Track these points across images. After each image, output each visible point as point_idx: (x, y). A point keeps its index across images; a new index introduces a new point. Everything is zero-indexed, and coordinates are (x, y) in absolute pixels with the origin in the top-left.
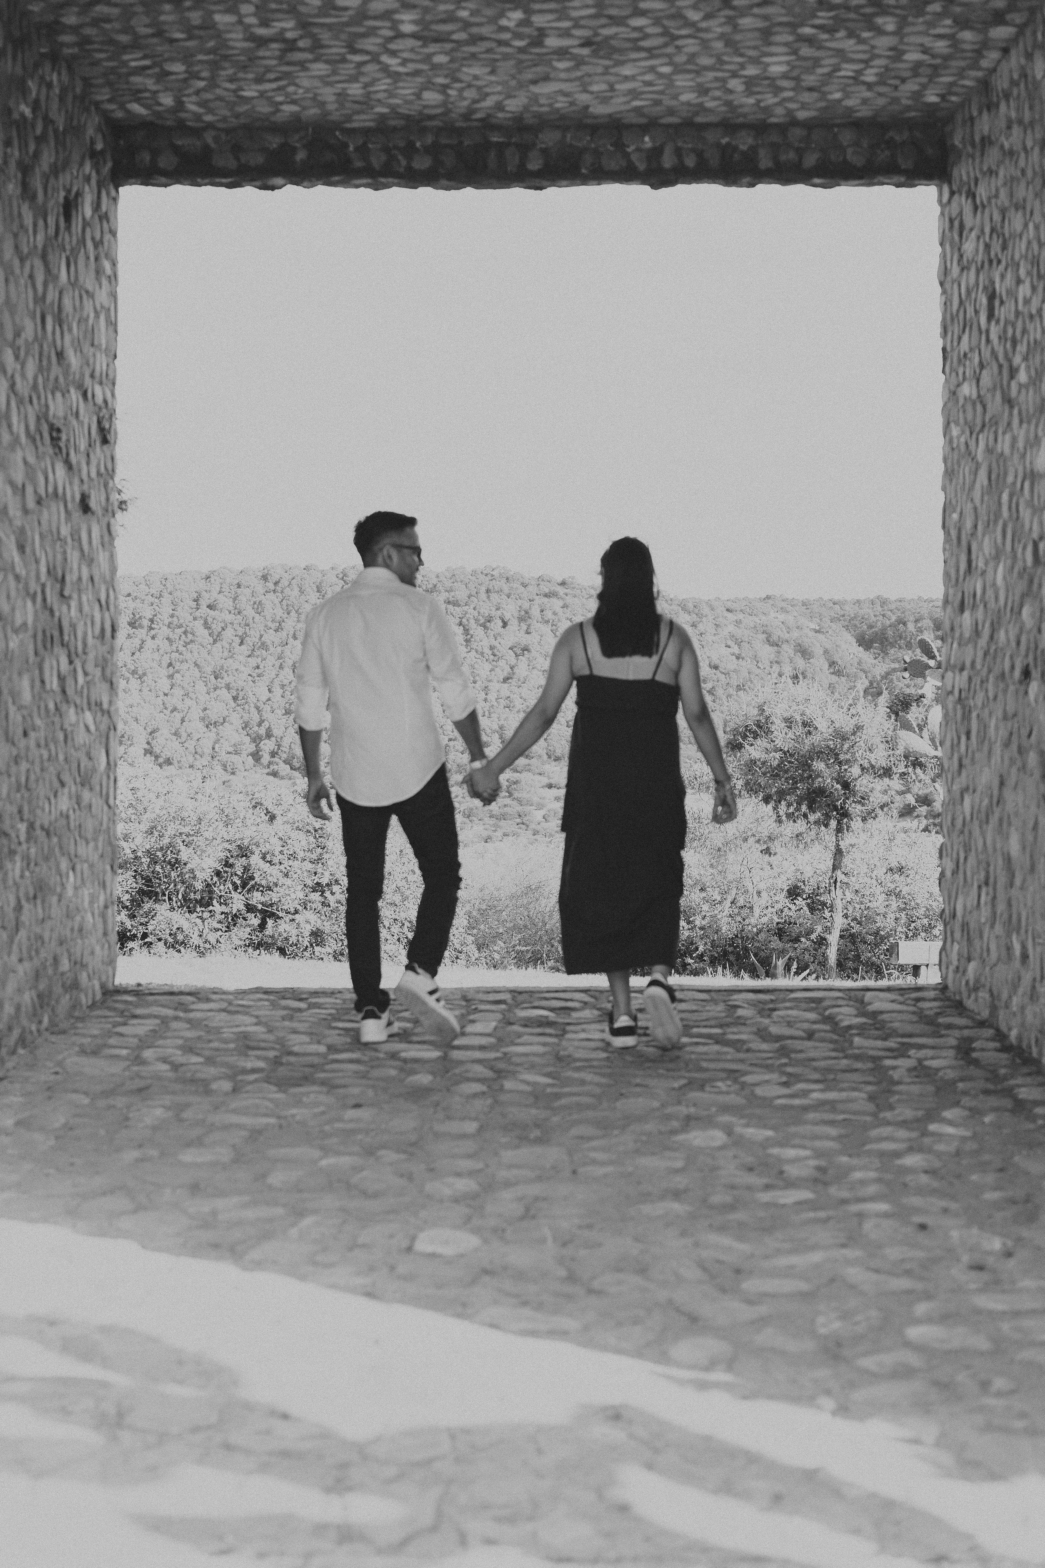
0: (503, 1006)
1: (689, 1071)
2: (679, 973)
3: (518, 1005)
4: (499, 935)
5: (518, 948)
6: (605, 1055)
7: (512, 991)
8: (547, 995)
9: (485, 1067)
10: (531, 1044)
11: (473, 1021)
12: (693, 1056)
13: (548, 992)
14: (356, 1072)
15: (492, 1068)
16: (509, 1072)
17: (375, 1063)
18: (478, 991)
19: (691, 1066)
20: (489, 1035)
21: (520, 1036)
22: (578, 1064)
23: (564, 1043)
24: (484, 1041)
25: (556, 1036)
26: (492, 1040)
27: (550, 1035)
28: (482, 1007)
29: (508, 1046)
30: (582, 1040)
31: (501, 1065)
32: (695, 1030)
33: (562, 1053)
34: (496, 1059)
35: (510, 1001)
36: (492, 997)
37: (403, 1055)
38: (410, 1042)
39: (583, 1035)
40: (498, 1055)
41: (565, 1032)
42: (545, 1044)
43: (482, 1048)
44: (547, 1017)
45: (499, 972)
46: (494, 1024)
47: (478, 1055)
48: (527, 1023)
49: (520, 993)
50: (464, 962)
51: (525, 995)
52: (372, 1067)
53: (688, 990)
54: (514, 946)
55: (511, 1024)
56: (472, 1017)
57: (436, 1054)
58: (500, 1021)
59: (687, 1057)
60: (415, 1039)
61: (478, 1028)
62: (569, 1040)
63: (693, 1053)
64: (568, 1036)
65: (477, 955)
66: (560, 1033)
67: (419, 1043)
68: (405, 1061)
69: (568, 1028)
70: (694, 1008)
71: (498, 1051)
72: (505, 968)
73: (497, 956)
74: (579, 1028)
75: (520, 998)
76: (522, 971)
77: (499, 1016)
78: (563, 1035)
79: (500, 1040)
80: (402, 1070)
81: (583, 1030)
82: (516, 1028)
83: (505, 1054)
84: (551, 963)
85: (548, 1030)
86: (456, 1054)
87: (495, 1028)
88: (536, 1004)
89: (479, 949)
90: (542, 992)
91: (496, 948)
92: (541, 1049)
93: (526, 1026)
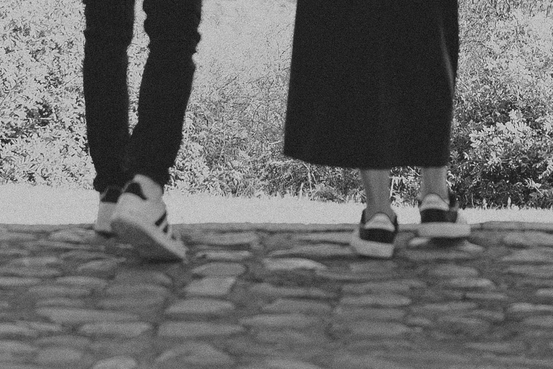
0: (246, 254)
1: (532, 356)
2: (519, 204)
3: (267, 252)
4: (239, 143)
5: (271, 162)
6: (401, 329)
7: (258, 230)
8: (314, 237)
9: (216, 347)
10: (288, 313)
11: (199, 277)
12: (538, 333)
13: (314, 232)
14: (15, 354)
15: (226, 350)
16: (251, 355)
17: (45, 340)
18: (207, 229)
19: (534, 349)
20: (222, 298)
21: (270, 300)
22: (359, 344)
23: (339, 311)
24: (214, 307)
25: (327, 300)
26: (228, 305)
27: (317, 299)
28: (212, 255)
29: (251, 315)
30: (365, 307)
31: (240, 345)
32: (542, 292)
33: (336, 326)
34: (233, 336)
35: (256, 246)
36: (228, 239)
37: (87, 328)
38: (101, 309)
39: (369, 300)
40: (238, 328)
41: (340, 294)
42: (308, 313)
43: (212, 318)
44: (312, 270)
45: (241, 200)
46: (231, 281)
47: (205, 328)
48: (283, 279)
49: (272, 233)
50: (187, 185)
51: (277, 237)
52: (43, 346)
53: (531, 230)
54: (264, 161)
55: (259, 281)
56: (197, 270)
57: (140, 328)
58: (240, 277)
59: (529, 334)
60: (107, 303)
61: (207, 286)
62: (346, 306)
63: (538, 328)
64: (344, 300)
65: (206, 173)
66: (331, 295)
67: (113, 309)
68: (93, 337)
69: (346, 288)
70: (540, 258)
71: (237, 323)
72: (251, 193)
73: (237, 176)
74: (361, 288)
75: (273, 241)
76: (276, 199)
77: (239, 269)
78: (337, 299)
79: (240, 306)
80: (88, 350)
81: (369, 292)
82: (265, 288)
83: (248, 327)
84: (319, 187)
85: (315, 292)
86: (170, 329)
87: (233, 288)
88: (297, 250)
89: (210, 164)
90: (307, 232)
91: (236, 163)
92: (300, 320)
93: (280, 284)
